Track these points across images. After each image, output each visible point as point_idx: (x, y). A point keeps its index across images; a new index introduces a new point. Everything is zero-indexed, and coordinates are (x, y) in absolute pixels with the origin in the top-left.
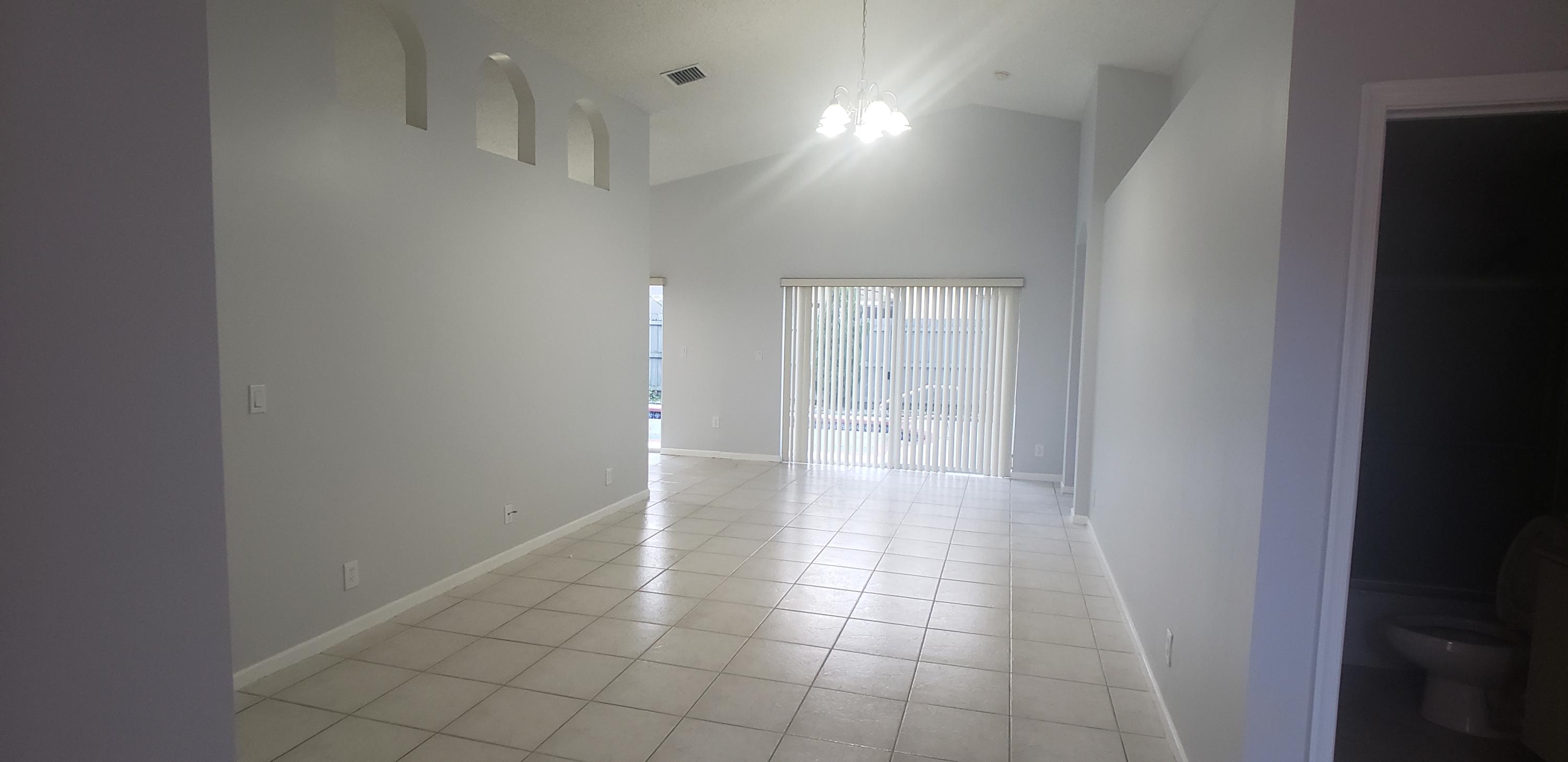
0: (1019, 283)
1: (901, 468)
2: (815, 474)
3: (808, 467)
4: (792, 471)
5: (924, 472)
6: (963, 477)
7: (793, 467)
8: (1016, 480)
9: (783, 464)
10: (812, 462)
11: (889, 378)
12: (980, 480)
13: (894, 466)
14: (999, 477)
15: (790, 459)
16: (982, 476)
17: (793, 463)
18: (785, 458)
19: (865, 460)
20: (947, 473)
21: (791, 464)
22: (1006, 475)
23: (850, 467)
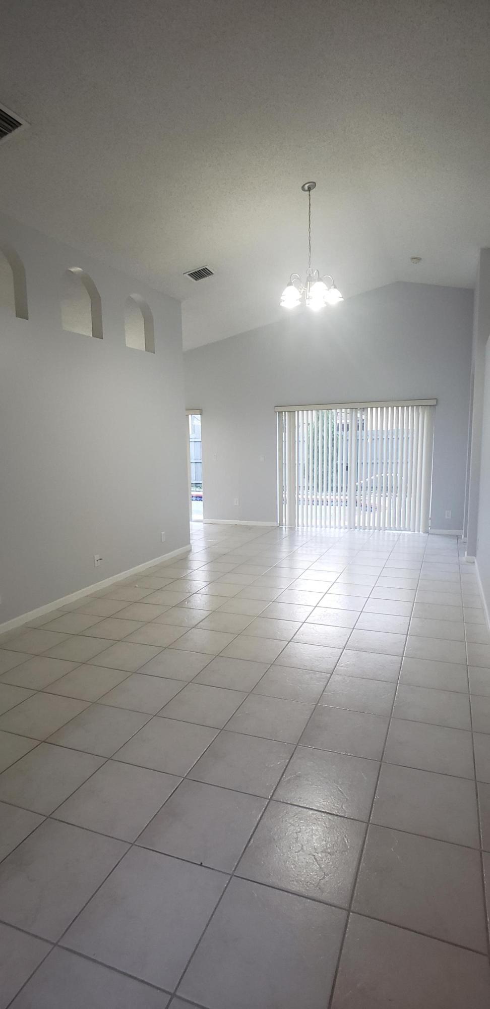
0: (433, 402)
1: (356, 528)
2: (300, 534)
3: (296, 529)
4: (285, 531)
5: (371, 530)
6: (397, 533)
7: (287, 529)
8: (432, 534)
9: (279, 527)
10: (298, 526)
11: (347, 470)
12: (408, 535)
13: (352, 527)
14: (420, 533)
15: (284, 524)
16: (410, 532)
17: (287, 527)
18: (281, 524)
19: (332, 524)
20: (386, 531)
21: (286, 528)
22: (426, 531)
23: (323, 529)
